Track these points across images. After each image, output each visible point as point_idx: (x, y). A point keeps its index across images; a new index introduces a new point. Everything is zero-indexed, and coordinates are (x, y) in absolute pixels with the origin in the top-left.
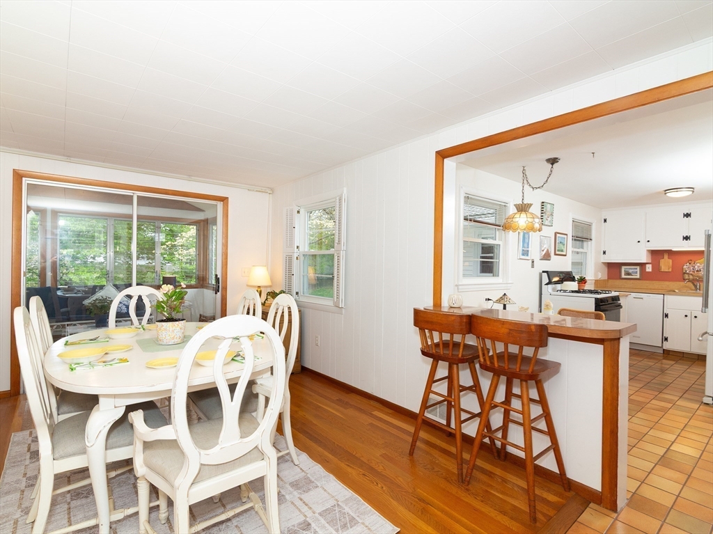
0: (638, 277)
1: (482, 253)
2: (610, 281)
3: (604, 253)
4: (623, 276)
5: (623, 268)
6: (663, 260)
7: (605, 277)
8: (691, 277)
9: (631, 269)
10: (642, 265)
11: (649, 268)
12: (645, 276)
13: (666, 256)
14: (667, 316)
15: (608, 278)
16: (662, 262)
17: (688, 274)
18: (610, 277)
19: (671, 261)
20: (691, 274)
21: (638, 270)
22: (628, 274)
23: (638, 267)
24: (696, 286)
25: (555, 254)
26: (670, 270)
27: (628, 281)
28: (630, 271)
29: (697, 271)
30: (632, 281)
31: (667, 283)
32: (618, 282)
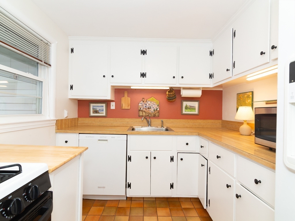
0: (104, 114)
2: (80, 119)
3: (72, 87)
4: (92, 114)
5: (92, 105)
6: (123, 98)
7: (76, 116)
8: (144, 114)
9: (98, 107)
10: (107, 102)
11: (113, 106)
12: (110, 114)
13: (126, 95)
14: (130, 159)
15: (78, 117)
16: (123, 99)
17: (142, 111)
18: (80, 116)
19: (129, 99)
20: (144, 112)
21: (104, 108)
22: (96, 112)
23: (104, 105)
24: (148, 122)
26: (129, 108)
27: (96, 119)
28: (98, 109)
29: (148, 108)
30: (99, 119)
31: (127, 120)
32: (87, 121)
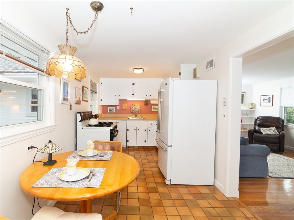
0: (114, 112)
1: (32, 99)
2: (103, 114)
3: (101, 100)
4: (109, 112)
5: (108, 108)
6: (124, 104)
7: (101, 113)
10: (116, 106)
11: (118, 108)
12: (117, 112)
13: (125, 102)
14: (128, 130)
17: (132, 110)
19: (126, 104)
21: (114, 109)
22: (110, 111)
23: (114, 107)
24: (135, 115)
25: (83, 100)
26: (126, 109)
27: (110, 114)
28: (111, 109)
29: (135, 109)
30: (112, 114)
32: (106, 115)
